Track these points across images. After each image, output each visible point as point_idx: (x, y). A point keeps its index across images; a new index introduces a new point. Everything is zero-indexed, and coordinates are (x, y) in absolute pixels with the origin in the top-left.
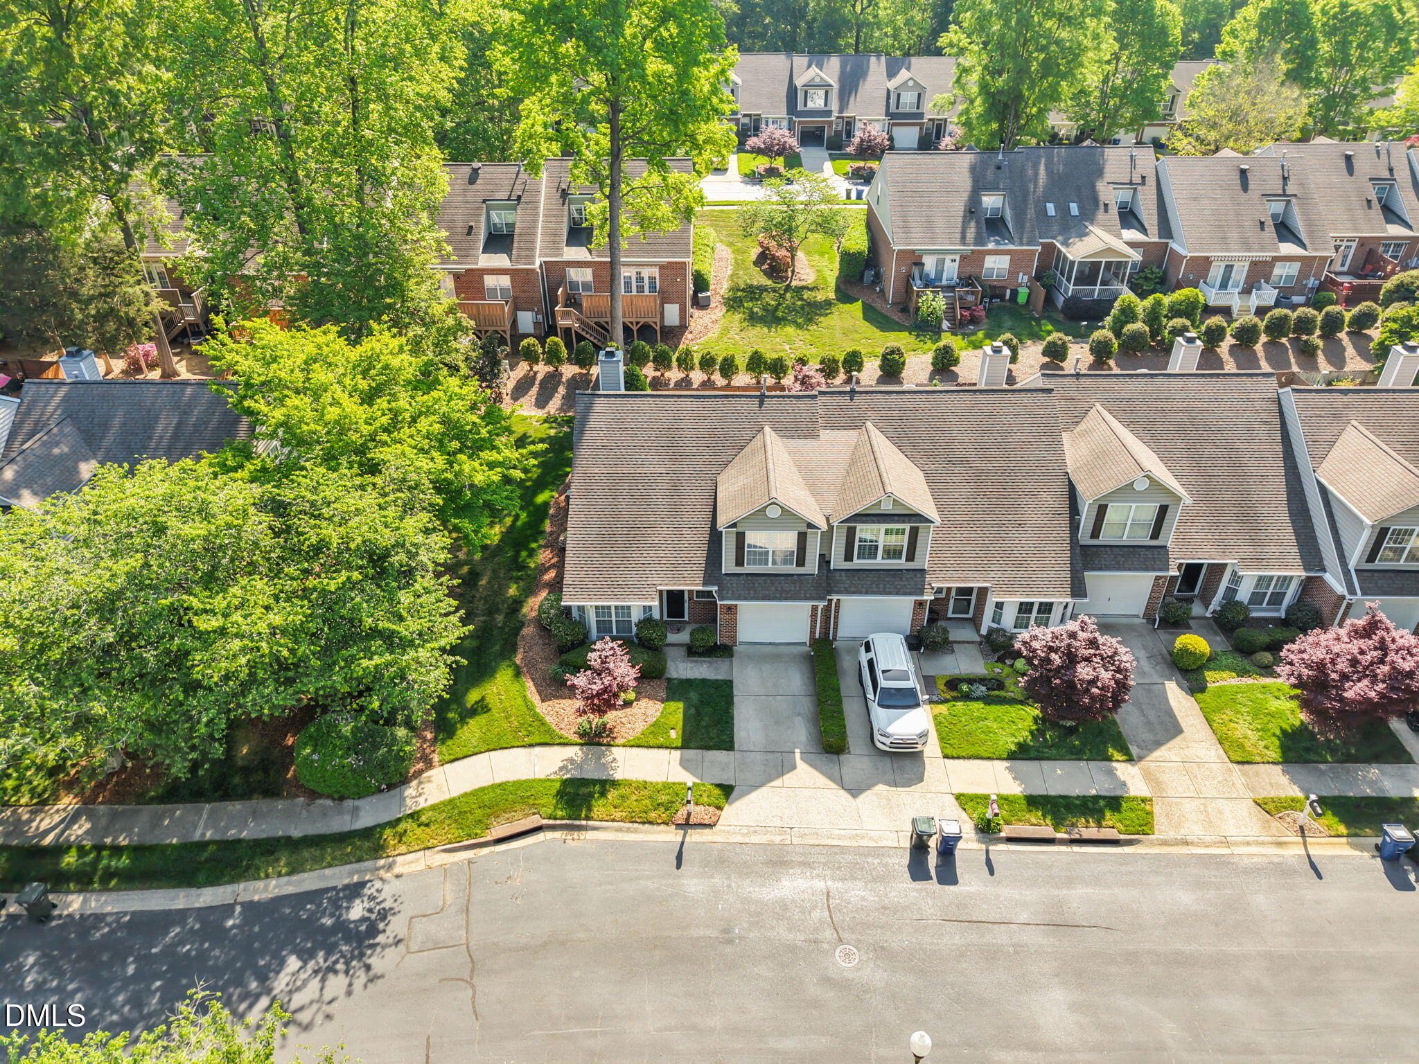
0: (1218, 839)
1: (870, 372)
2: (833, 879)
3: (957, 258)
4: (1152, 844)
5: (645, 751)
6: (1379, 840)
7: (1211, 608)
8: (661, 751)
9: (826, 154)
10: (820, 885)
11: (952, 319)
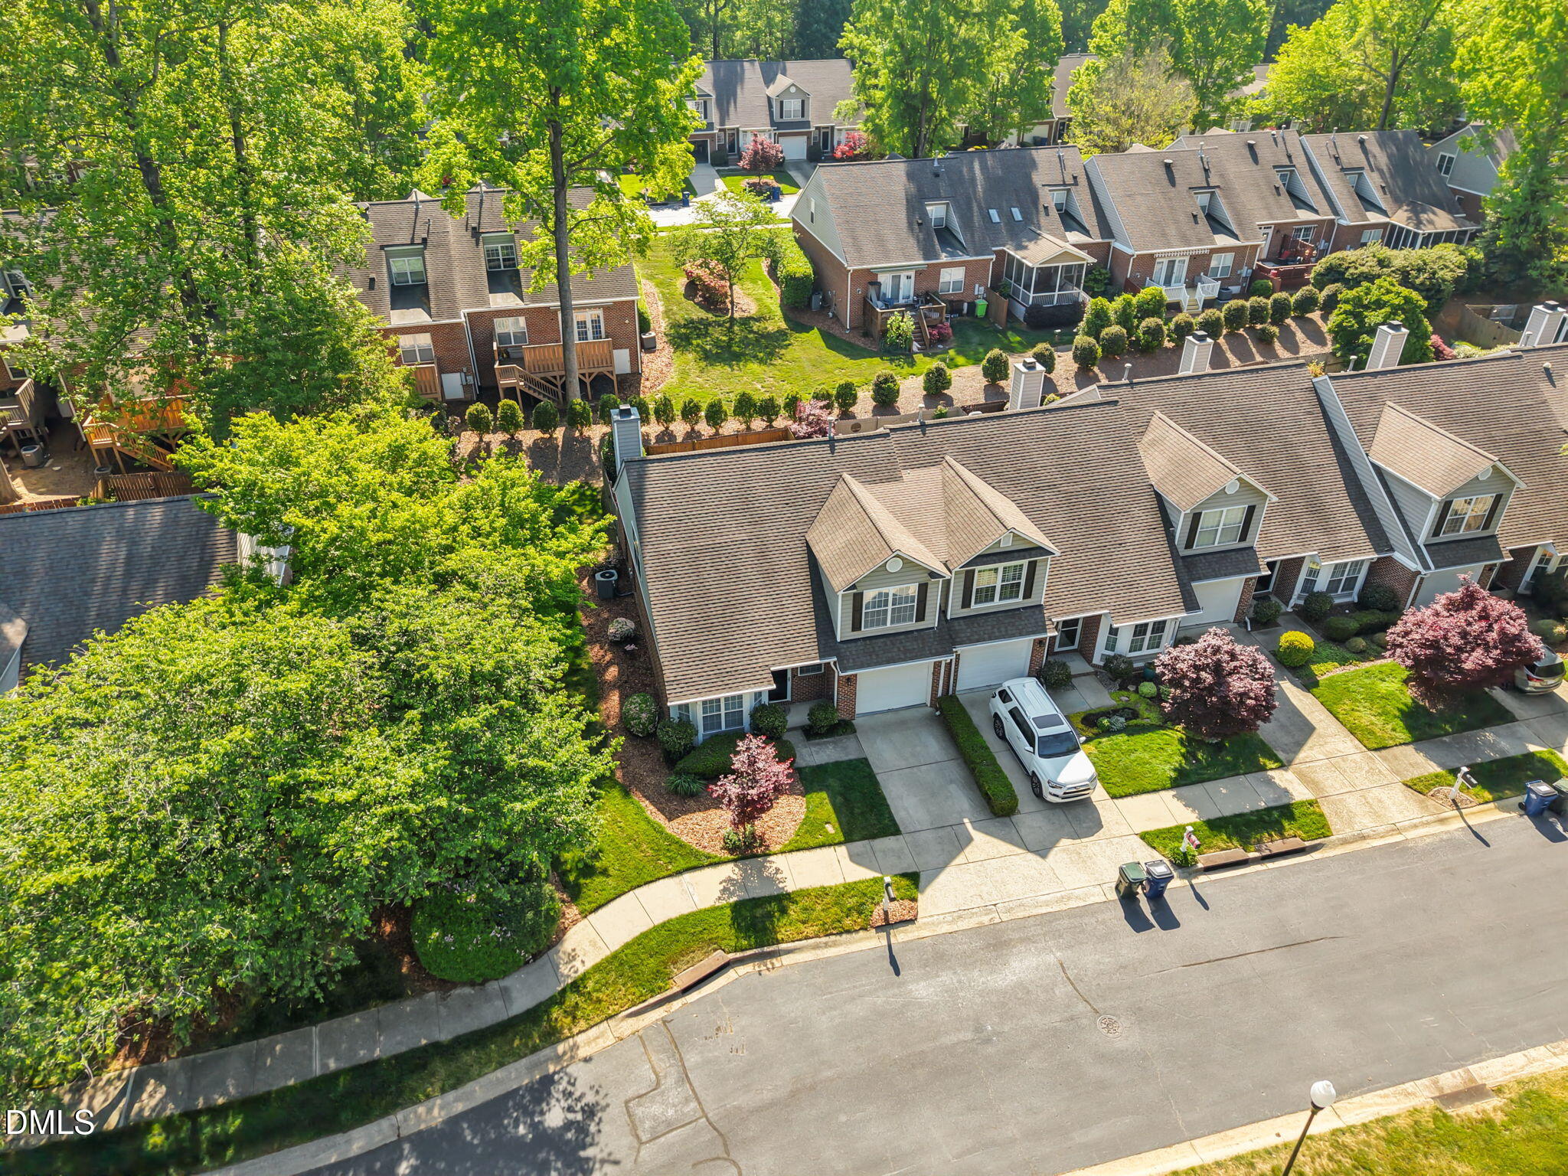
0: (1390, 827)
1: (864, 405)
2: (1060, 949)
3: (912, 274)
4: (1334, 845)
5: (807, 853)
6: (1523, 799)
7: (1292, 603)
8: (825, 850)
9: (713, 171)
10: (1051, 959)
11: (921, 339)
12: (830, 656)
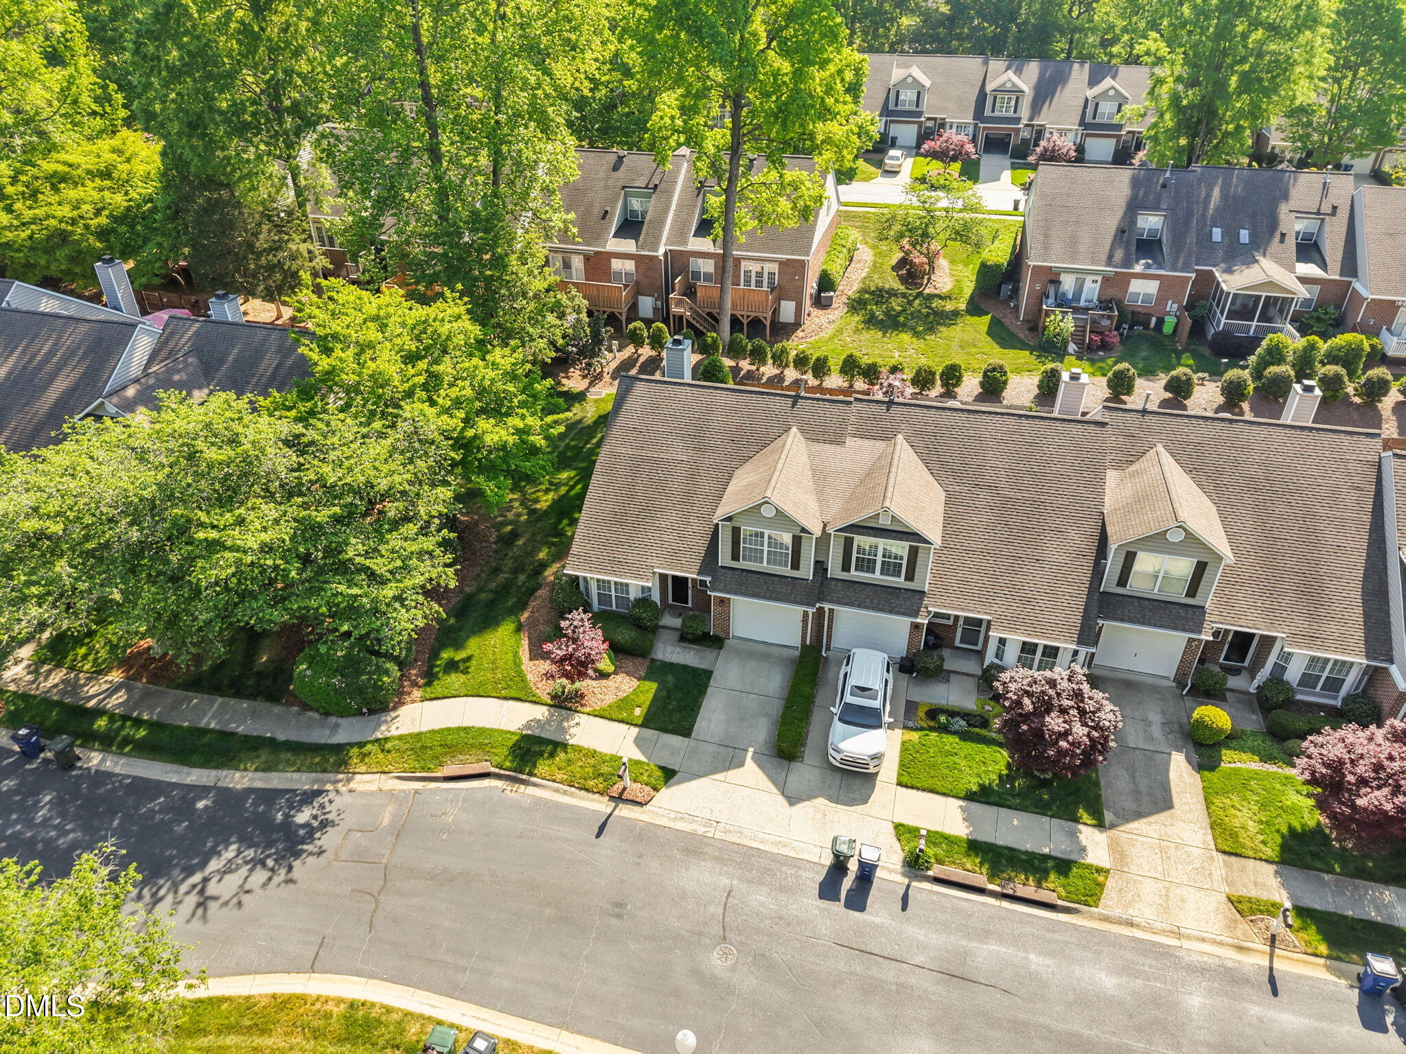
0: (1169, 927)
1: (970, 386)
2: (740, 879)
3: (1099, 278)
4: (1091, 917)
5: (606, 722)
6: (1361, 969)
7: (1256, 683)
8: (621, 725)
9: (1008, 162)
10: (725, 882)
11: (1080, 343)
12: (708, 575)
